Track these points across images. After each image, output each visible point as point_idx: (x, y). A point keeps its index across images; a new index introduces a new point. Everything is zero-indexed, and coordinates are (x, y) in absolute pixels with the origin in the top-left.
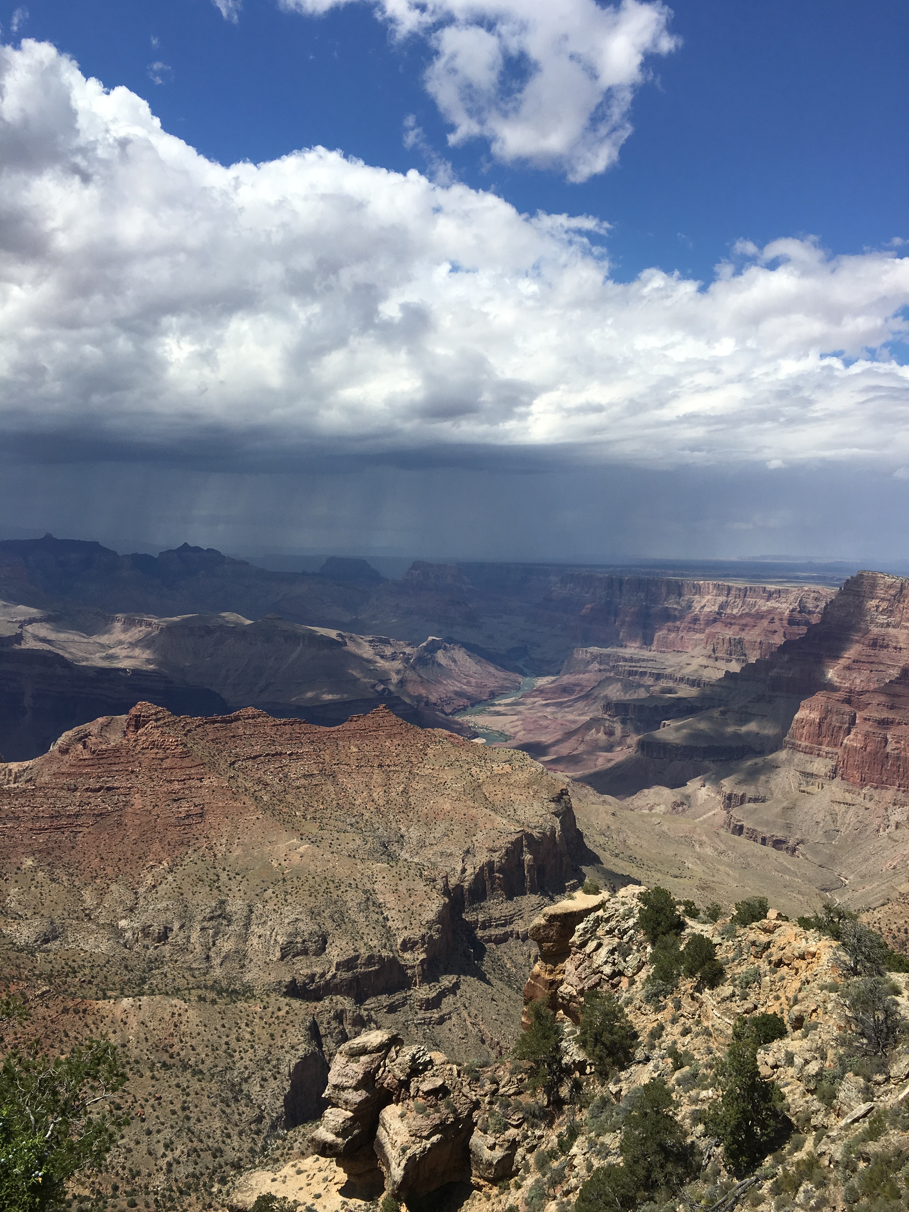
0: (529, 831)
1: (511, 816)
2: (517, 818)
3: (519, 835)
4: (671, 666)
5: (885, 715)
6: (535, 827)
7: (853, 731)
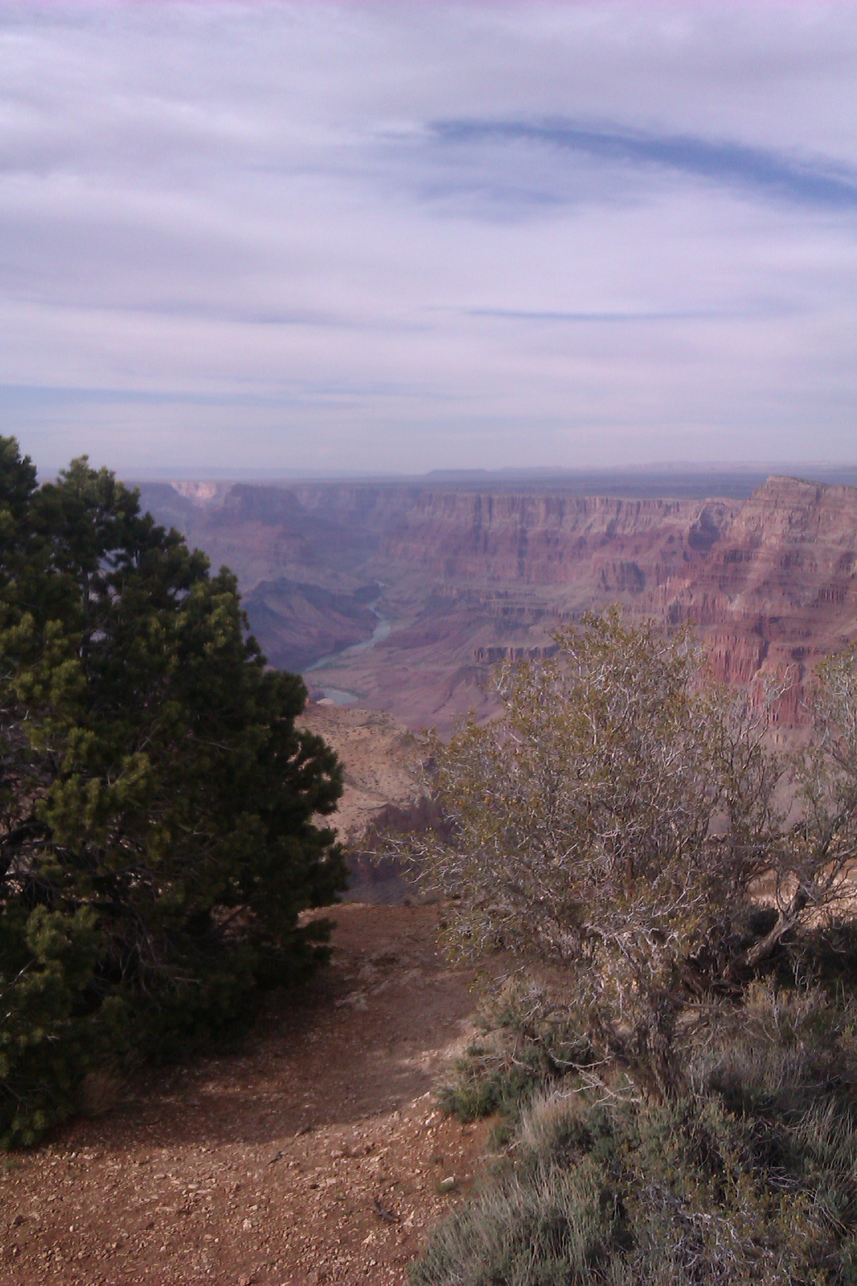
0: (393, 804)
1: (373, 789)
2: (380, 791)
3: (384, 810)
4: (553, 600)
5: (799, 644)
6: (402, 800)
7: (764, 664)
